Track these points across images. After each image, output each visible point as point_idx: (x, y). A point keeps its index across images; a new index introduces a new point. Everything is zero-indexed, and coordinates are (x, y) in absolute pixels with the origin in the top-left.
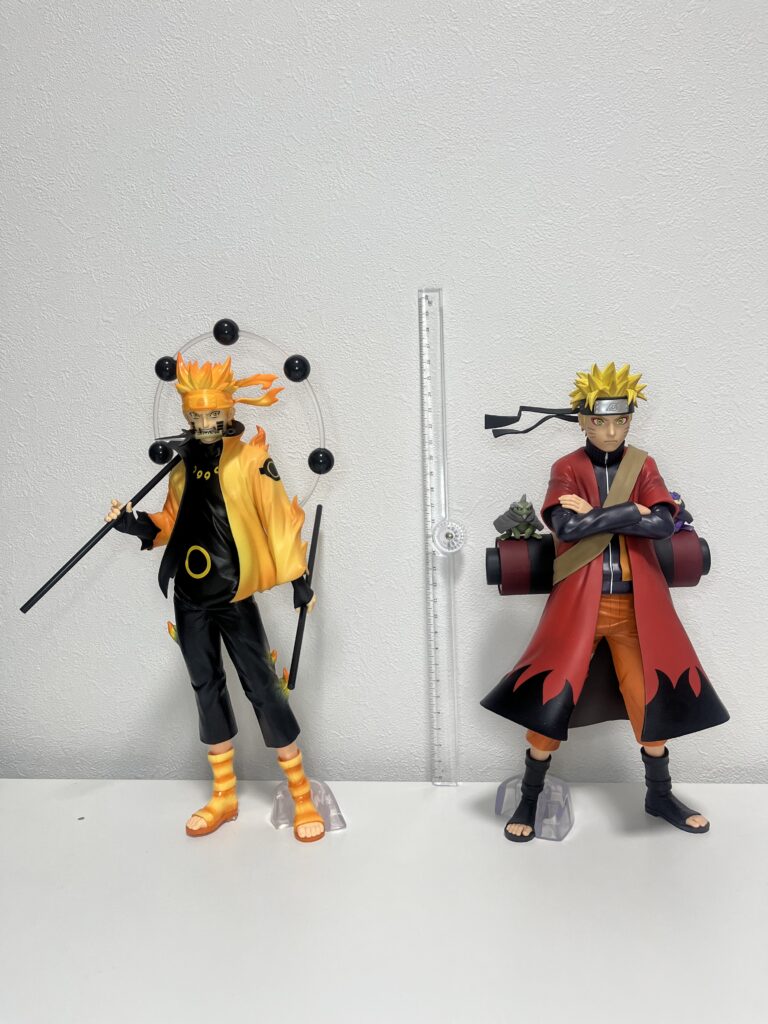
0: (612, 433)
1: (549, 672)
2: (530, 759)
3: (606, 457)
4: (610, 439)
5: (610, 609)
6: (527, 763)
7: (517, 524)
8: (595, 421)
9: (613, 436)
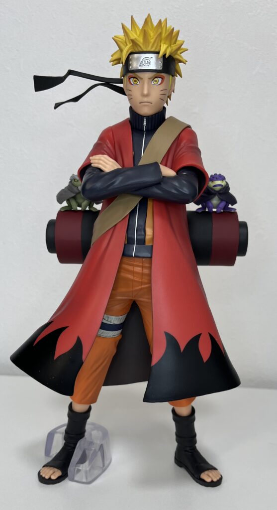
0: (146, 92)
1: (64, 328)
2: (71, 411)
3: (145, 123)
4: (146, 99)
5: (133, 273)
6: (69, 416)
7: (73, 195)
8: (132, 80)
9: (147, 95)
